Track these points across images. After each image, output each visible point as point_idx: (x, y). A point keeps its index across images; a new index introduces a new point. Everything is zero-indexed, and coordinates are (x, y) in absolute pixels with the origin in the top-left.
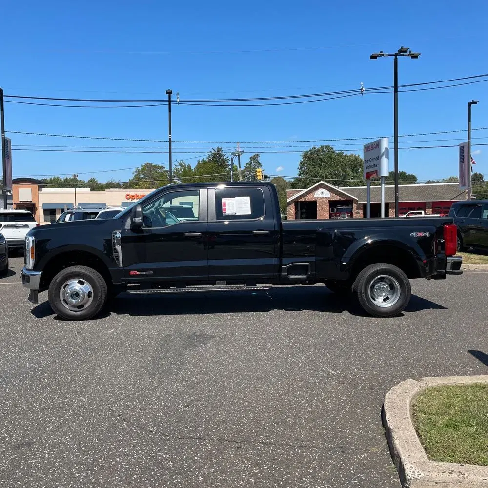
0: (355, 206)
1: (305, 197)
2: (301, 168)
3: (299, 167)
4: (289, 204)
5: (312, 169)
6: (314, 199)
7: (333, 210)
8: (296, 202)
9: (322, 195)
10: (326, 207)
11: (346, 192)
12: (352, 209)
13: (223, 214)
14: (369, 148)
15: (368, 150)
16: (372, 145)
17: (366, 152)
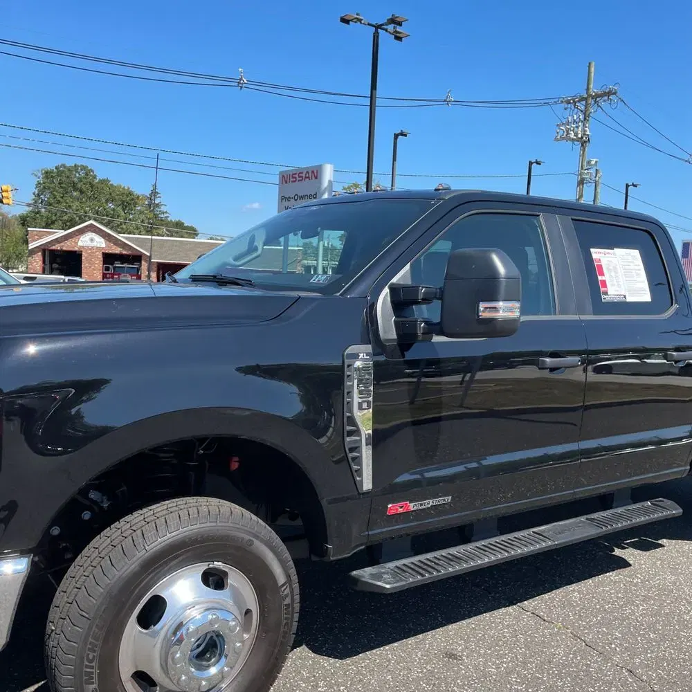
0: (144, 265)
1: (62, 244)
2: (38, 195)
3: (37, 192)
4: (32, 252)
5: (60, 199)
6: (76, 249)
7: (107, 269)
8: (44, 250)
9: (91, 243)
10: (98, 263)
11: (130, 241)
12: (138, 270)
13: (603, 296)
14: (293, 177)
15: (291, 180)
16: (300, 173)
17: (286, 183)
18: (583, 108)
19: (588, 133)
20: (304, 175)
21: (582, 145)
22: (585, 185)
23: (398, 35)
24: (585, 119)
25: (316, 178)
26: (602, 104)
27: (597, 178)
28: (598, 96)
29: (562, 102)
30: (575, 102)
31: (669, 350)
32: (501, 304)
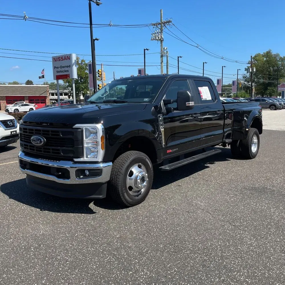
13: (202, 99)
14: (59, 59)
15: (58, 60)
16: (62, 57)
17: (56, 61)
18: (160, 27)
19: (163, 37)
20: (63, 58)
21: (161, 42)
22: (163, 57)
23: (98, 3)
24: (161, 32)
25: (69, 59)
26: (166, 25)
27: (167, 54)
28: (165, 23)
29: (152, 25)
30: (157, 25)
31: (217, 111)
32: (190, 102)
